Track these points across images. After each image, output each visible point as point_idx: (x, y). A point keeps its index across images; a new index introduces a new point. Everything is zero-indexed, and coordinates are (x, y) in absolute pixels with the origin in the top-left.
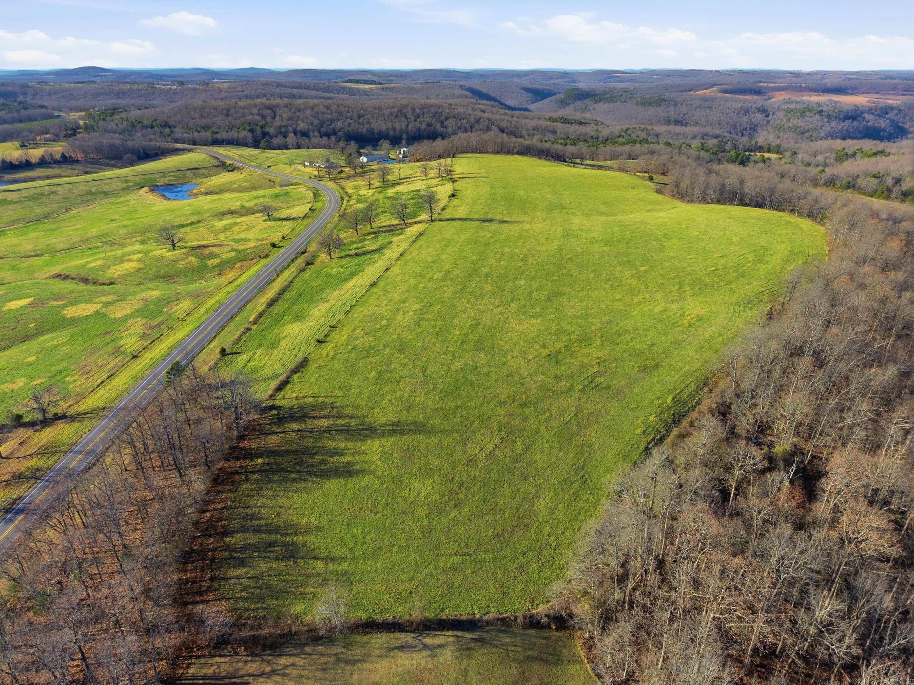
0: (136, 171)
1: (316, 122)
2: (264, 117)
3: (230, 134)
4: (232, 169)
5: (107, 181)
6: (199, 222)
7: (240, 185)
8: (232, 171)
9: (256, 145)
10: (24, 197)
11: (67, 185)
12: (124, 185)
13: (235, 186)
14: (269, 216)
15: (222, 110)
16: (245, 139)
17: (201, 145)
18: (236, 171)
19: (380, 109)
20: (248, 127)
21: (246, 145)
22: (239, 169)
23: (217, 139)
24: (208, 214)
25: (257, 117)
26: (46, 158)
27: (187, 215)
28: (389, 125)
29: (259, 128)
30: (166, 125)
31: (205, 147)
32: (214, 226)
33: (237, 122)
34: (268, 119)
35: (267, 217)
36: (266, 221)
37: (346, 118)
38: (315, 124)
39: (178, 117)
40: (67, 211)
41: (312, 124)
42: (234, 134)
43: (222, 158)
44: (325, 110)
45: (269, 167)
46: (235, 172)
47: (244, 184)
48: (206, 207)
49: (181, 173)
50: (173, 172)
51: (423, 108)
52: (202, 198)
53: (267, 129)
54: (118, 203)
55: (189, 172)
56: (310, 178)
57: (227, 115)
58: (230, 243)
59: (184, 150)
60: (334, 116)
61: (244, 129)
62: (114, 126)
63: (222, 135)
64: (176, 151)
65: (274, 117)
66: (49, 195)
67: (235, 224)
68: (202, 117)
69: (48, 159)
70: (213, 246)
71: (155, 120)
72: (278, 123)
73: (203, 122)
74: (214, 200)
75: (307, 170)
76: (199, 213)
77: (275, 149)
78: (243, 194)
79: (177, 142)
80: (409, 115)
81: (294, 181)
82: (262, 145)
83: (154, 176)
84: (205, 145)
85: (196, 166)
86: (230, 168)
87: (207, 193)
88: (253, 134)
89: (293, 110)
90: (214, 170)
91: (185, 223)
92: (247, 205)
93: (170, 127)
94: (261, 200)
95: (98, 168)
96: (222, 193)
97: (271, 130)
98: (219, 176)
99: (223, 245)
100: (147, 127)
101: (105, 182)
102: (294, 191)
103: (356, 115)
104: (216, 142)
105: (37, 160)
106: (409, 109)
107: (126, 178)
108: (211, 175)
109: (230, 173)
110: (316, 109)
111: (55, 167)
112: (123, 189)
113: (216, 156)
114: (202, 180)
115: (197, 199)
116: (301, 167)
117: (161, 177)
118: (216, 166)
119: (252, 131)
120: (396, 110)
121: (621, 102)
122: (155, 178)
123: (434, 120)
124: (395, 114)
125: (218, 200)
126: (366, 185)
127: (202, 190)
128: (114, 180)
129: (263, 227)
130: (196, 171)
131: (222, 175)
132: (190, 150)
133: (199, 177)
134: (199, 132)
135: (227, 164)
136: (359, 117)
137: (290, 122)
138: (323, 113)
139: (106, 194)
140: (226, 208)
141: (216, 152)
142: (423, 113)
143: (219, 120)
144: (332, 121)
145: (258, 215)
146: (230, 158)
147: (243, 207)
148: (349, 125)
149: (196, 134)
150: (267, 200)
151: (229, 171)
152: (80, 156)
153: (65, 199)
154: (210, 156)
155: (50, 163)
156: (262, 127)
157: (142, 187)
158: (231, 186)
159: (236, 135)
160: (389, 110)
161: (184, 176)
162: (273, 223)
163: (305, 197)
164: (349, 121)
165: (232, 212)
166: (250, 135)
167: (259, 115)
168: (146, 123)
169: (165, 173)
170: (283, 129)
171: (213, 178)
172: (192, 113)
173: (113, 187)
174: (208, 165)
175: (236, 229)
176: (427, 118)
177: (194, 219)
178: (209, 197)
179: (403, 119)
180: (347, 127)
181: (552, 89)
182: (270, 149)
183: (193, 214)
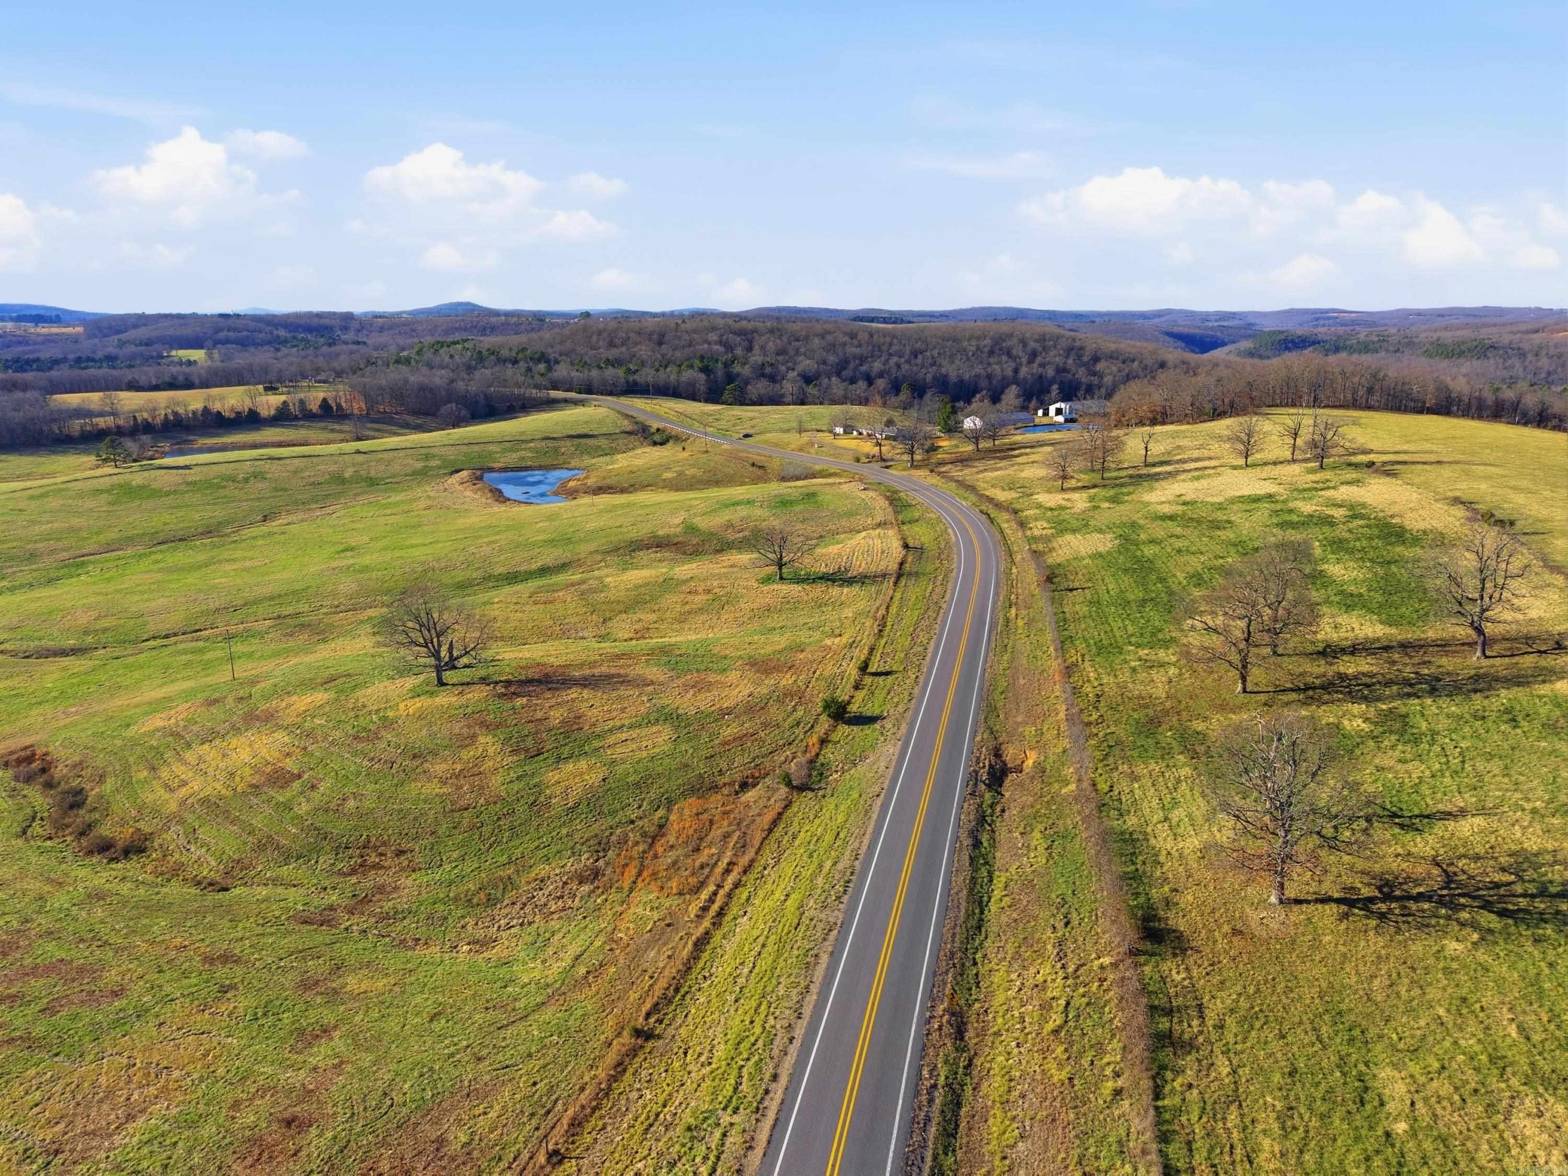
0: (456, 437)
1: (832, 359)
2: (729, 348)
3: (662, 375)
4: (661, 439)
5: (385, 455)
6: (563, 567)
7: (680, 474)
8: (662, 444)
9: (713, 395)
10: (189, 484)
11: (296, 461)
12: (419, 465)
13: (668, 475)
14: (781, 566)
15: (651, 334)
16: (692, 384)
17: (602, 394)
18: (671, 442)
19: (955, 340)
20: (697, 363)
21: (693, 397)
22: (677, 439)
23: (635, 383)
24: (592, 546)
25: (716, 347)
26: (291, 407)
27: (534, 544)
28: (979, 370)
29: (720, 365)
30: (543, 358)
31: (609, 398)
32: (604, 587)
33: (678, 354)
34: (739, 351)
35: (774, 569)
36: (767, 580)
37: (890, 355)
38: (829, 362)
39: (568, 345)
40: (265, 519)
41: (824, 362)
42: (671, 375)
43: (641, 418)
44: (846, 339)
45: (746, 436)
46: (669, 445)
47: (690, 472)
48: (591, 526)
49: (551, 444)
50: (532, 440)
51: (1042, 339)
52: (586, 500)
53: (737, 368)
54: (385, 507)
55: (568, 443)
56: (858, 460)
57: (660, 343)
58: (653, 672)
59: (566, 401)
60: (865, 351)
61: (692, 367)
62: (447, 359)
63: (647, 376)
64: (550, 404)
65: (750, 349)
66: (246, 480)
67: (668, 585)
68: (611, 345)
69: (294, 409)
70: (586, 683)
71: (524, 350)
72: (756, 357)
73: (613, 353)
74: (615, 507)
75: (845, 442)
76: (569, 541)
77: (753, 404)
78: (691, 495)
79: (555, 388)
80: (1018, 351)
81: (818, 467)
82: (726, 396)
83: (491, 448)
84: (611, 394)
85: (585, 431)
86: (657, 438)
87: (600, 490)
88: (708, 375)
89: (785, 338)
90: (622, 442)
91: (523, 568)
92: (703, 523)
93: (548, 361)
94: (742, 512)
95: (379, 430)
96: (636, 490)
97: (746, 371)
98: (631, 454)
99: (625, 681)
100: (505, 361)
101: (380, 456)
102: (827, 489)
103: (908, 350)
104: (633, 389)
105: (273, 412)
106: (1015, 341)
107: (427, 451)
108: (613, 451)
109: (658, 448)
110: (829, 338)
111: (302, 426)
112: (415, 473)
113: (631, 413)
114: (594, 461)
115: (574, 502)
116: (827, 437)
117: (505, 451)
118: (629, 433)
119: (705, 370)
120: (988, 341)
121: (1387, 351)
122: (490, 453)
123: (1070, 361)
124: (986, 350)
125: (622, 506)
126: (1054, 479)
127: (590, 482)
128: (402, 453)
129: (761, 601)
130: (583, 441)
131: (639, 451)
132: (576, 403)
133: (589, 453)
134: (601, 368)
135: (653, 430)
136: (915, 354)
137: (780, 358)
138: (844, 344)
139: (372, 482)
140: (642, 531)
141: (632, 406)
142: (1044, 348)
143: (644, 351)
144: (862, 360)
145: (744, 558)
146: (658, 417)
147: (691, 529)
148: (898, 366)
149: (595, 373)
150: (758, 512)
151: (655, 444)
152: (358, 406)
153: (276, 490)
154: (619, 412)
155: (296, 418)
156: (726, 365)
157: (457, 471)
158: (658, 476)
159: (673, 378)
160: (974, 343)
161: (556, 450)
162: (795, 590)
163: (868, 510)
164: (895, 359)
165: (659, 544)
166: (702, 377)
167: (720, 343)
168: (505, 353)
169: (517, 442)
170: (768, 370)
171: (619, 456)
172: (595, 338)
173: (396, 468)
174: (611, 430)
175: (672, 601)
176: (1055, 357)
177: (549, 557)
178: (604, 500)
179: (1004, 358)
180: (894, 370)
181: (1219, 334)
182: (742, 404)
183: (551, 542)
